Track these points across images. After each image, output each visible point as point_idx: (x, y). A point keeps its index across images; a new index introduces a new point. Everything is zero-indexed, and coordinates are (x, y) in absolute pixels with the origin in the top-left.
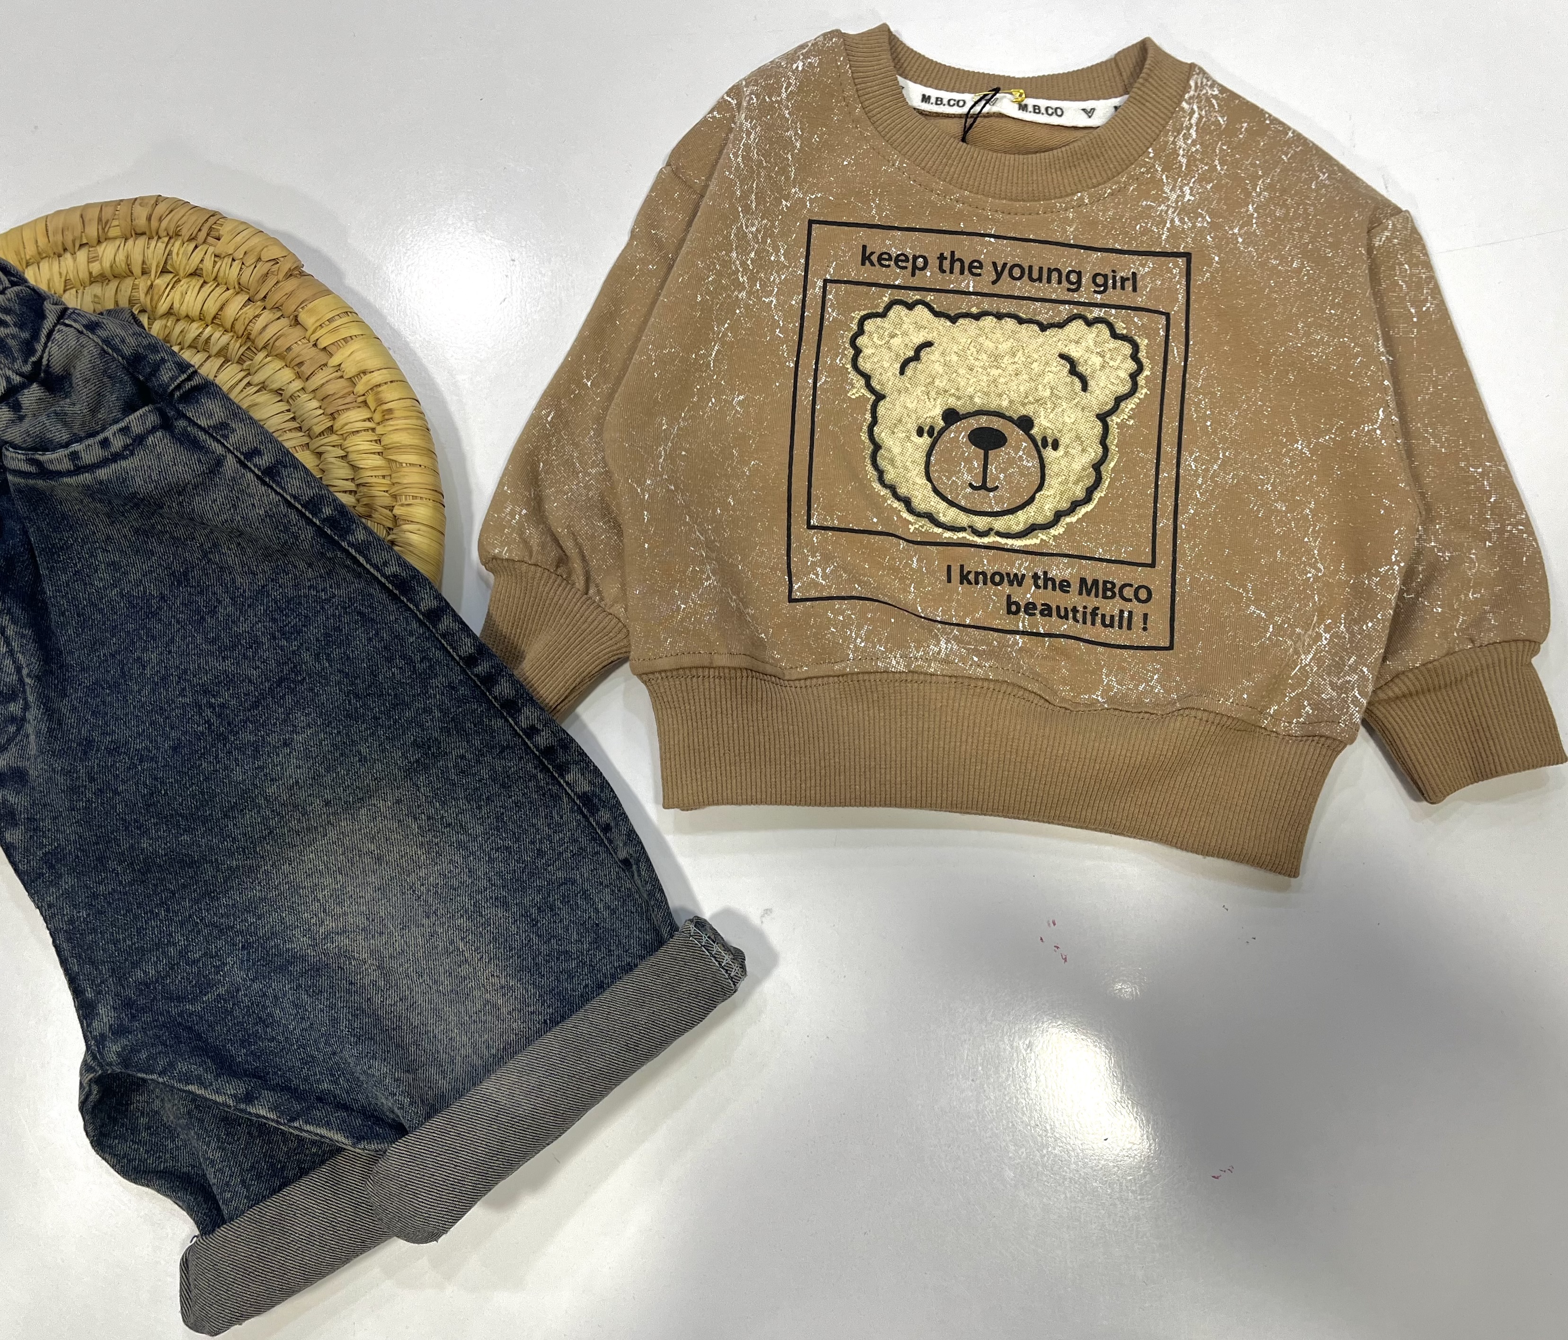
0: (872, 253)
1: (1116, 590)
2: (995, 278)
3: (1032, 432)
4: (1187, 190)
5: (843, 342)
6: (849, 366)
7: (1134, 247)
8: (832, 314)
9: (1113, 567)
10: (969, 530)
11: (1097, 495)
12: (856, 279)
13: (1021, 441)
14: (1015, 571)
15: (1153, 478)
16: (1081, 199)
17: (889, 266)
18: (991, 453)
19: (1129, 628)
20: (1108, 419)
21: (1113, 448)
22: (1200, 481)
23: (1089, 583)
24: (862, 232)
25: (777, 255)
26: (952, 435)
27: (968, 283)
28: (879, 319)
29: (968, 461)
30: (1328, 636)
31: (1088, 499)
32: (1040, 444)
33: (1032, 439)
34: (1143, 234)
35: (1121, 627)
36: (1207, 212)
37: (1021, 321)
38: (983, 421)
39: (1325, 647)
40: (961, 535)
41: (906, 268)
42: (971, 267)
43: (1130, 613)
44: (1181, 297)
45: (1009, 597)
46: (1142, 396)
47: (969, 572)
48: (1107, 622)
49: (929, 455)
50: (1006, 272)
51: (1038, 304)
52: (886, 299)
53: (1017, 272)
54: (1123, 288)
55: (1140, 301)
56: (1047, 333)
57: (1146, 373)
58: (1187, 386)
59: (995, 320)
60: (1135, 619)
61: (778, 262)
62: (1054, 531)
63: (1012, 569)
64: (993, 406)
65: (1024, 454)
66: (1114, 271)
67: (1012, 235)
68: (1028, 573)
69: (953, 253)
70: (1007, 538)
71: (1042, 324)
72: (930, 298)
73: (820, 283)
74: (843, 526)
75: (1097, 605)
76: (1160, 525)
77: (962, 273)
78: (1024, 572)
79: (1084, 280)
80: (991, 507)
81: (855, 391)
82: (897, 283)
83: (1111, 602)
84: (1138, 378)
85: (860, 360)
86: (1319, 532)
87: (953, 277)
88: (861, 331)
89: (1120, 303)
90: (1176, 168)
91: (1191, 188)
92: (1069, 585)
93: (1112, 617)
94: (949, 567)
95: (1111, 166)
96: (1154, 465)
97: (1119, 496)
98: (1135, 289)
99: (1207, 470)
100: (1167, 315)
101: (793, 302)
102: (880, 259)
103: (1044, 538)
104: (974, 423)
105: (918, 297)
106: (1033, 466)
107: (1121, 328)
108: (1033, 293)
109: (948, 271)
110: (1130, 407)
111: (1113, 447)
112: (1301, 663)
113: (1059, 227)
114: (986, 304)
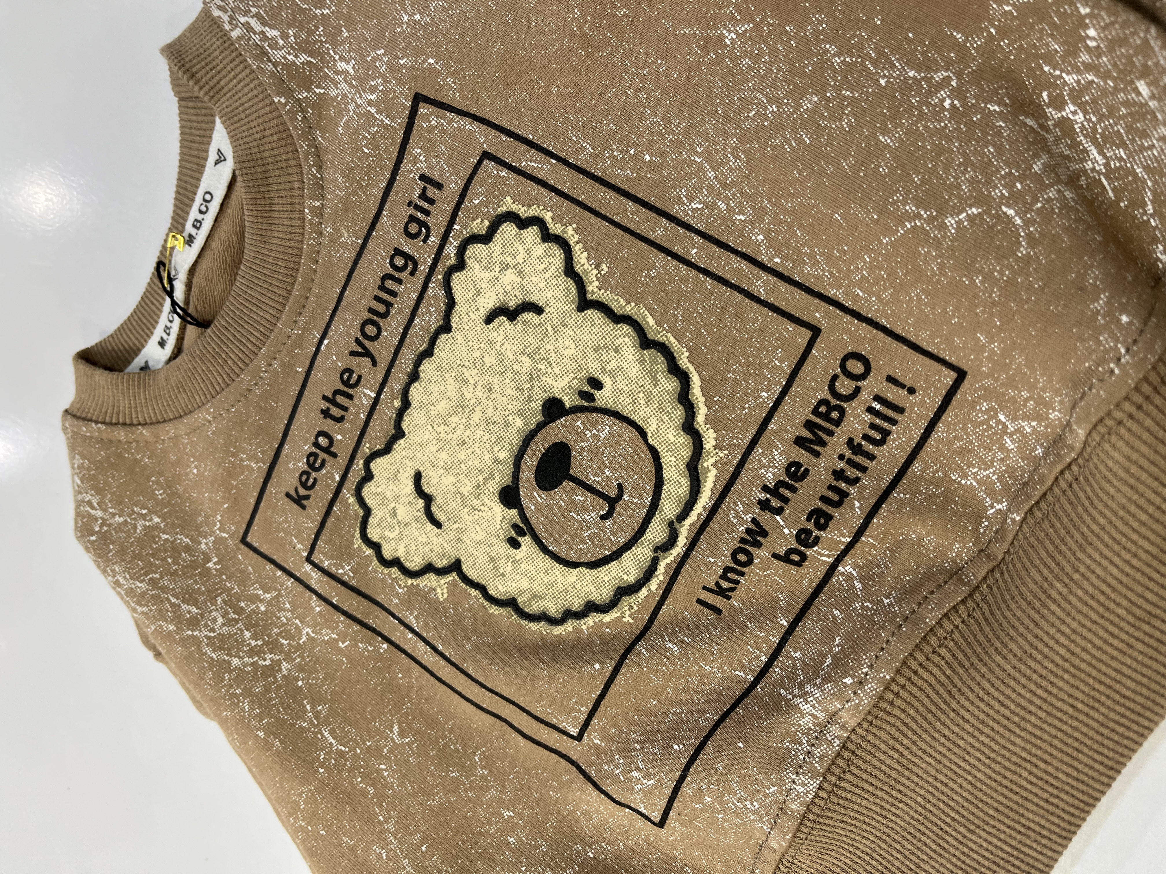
0: (296, 490)
1: (834, 402)
2: (368, 359)
3: (568, 405)
4: (341, 65)
5: (382, 573)
6: (410, 581)
7: (390, 164)
8: (345, 571)
9: (796, 388)
10: (660, 554)
11: (684, 361)
12: (317, 524)
13: (573, 426)
14: (742, 529)
15: (692, 273)
16: (312, 209)
17: (315, 480)
18: (574, 471)
19: (901, 410)
20: (589, 297)
21: (630, 309)
22: (723, 207)
23: (806, 434)
24: (271, 489)
25: (261, 601)
26: (533, 507)
27: (366, 395)
28: (371, 520)
29: (572, 505)
30: (1072, 108)
31: (684, 378)
32: (586, 404)
33: (577, 410)
34: (376, 147)
35: (894, 422)
36: (373, 49)
37: (428, 353)
38: (530, 462)
39: (1089, 121)
40: (661, 568)
41: (324, 461)
42: (346, 383)
43: (878, 398)
44: (470, 126)
45: (775, 556)
46: (576, 237)
47: (717, 584)
48: (878, 437)
49: (545, 550)
50: (367, 343)
51: (417, 320)
52: (352, 500)
53: (371, 330)
54: (431, 202)
55: (454, 186)
56: (454, 325)
57: (548, 216)
58: (585, 166)
59: (416, 384)
60: (889, 396)
61: (269, 603)
62: (709, 442)
63: (738, 532)
64: (516, 440)
65: (590, 430)
66: (410, 204)
67: (328, 313)
68: (754, 513)
69: (325, 398)
70: (691, 509)
71: (441, 327)
72: (366, 448)
73: (308, 567)
74: (591, 704)
75: (844, 439)
76: (762, 293)
77: (350, 397)
78: (749, 517)
79: (406, 249)
80: (642, 506)
81: (439, 590)
82: (338, 478)
83: (849, 418)
84: (551, 231)
85: (407, 565)
86: (880, 54)
87: (352, 410)
88: (376, 547)
89: (449, 213)
90: (310, 71)
91: (342, 59)
92: (798, 465)
93: (873, 426)
94: (699, 601)
95: (284, 157)
96: (675, 263)
97: (698, 332)
98: (439, 186)
99: (711, 189)
100: (486, 155)
101: (318, 609)
102: (304, 485)
103: (712, 461)
104: (528, 475)
105: (361, 462)
106: (612, 426)
107: (480, 226)
108: (402, 320)
109: (343, 413)
110: (584, 261)
111: (628, 308)
112: (1099, 173)
113: (338, 251)
114: (395, 385)
